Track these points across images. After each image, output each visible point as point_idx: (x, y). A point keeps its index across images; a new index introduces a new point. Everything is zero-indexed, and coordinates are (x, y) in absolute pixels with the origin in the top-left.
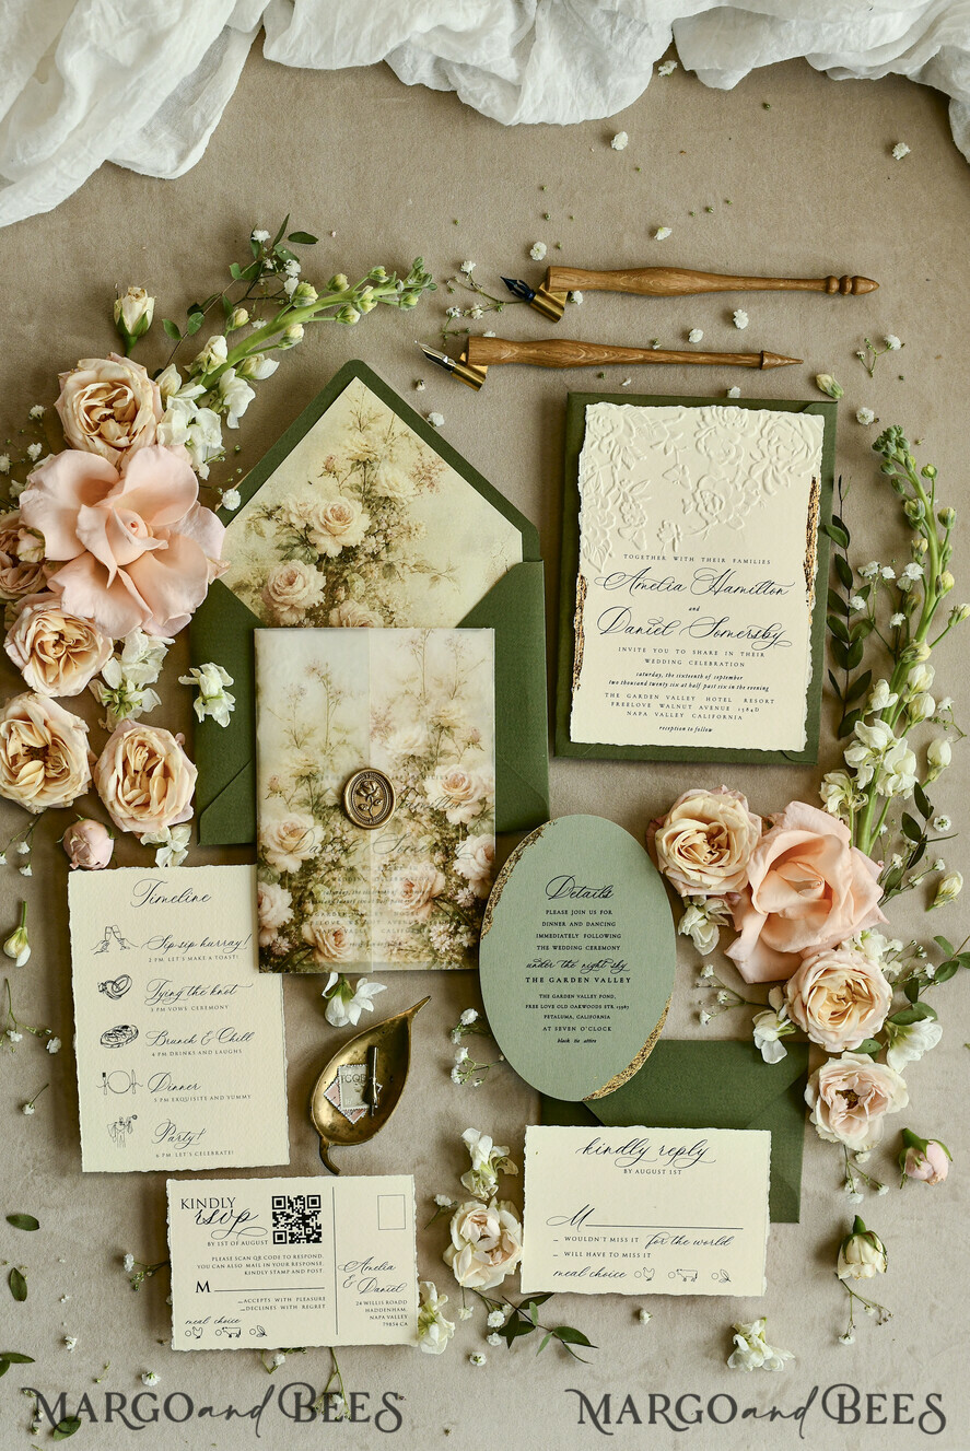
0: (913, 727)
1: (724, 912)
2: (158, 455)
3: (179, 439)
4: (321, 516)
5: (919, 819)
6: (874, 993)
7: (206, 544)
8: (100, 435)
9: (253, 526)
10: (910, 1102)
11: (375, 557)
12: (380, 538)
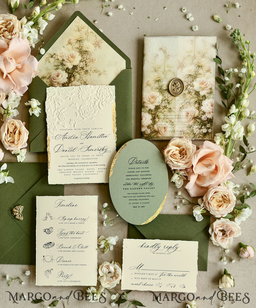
0: (243, 120)
1: (185, 175)
2: (19, 40)
3: (25, 36)
4: (67, 56)
5: (245, 147)
6: (230, 199)
7: (32, 67)
8: (3, 36)
9: (47, 60)
10: (242, 234)
11: (82, 68)
12: (84, 63)
